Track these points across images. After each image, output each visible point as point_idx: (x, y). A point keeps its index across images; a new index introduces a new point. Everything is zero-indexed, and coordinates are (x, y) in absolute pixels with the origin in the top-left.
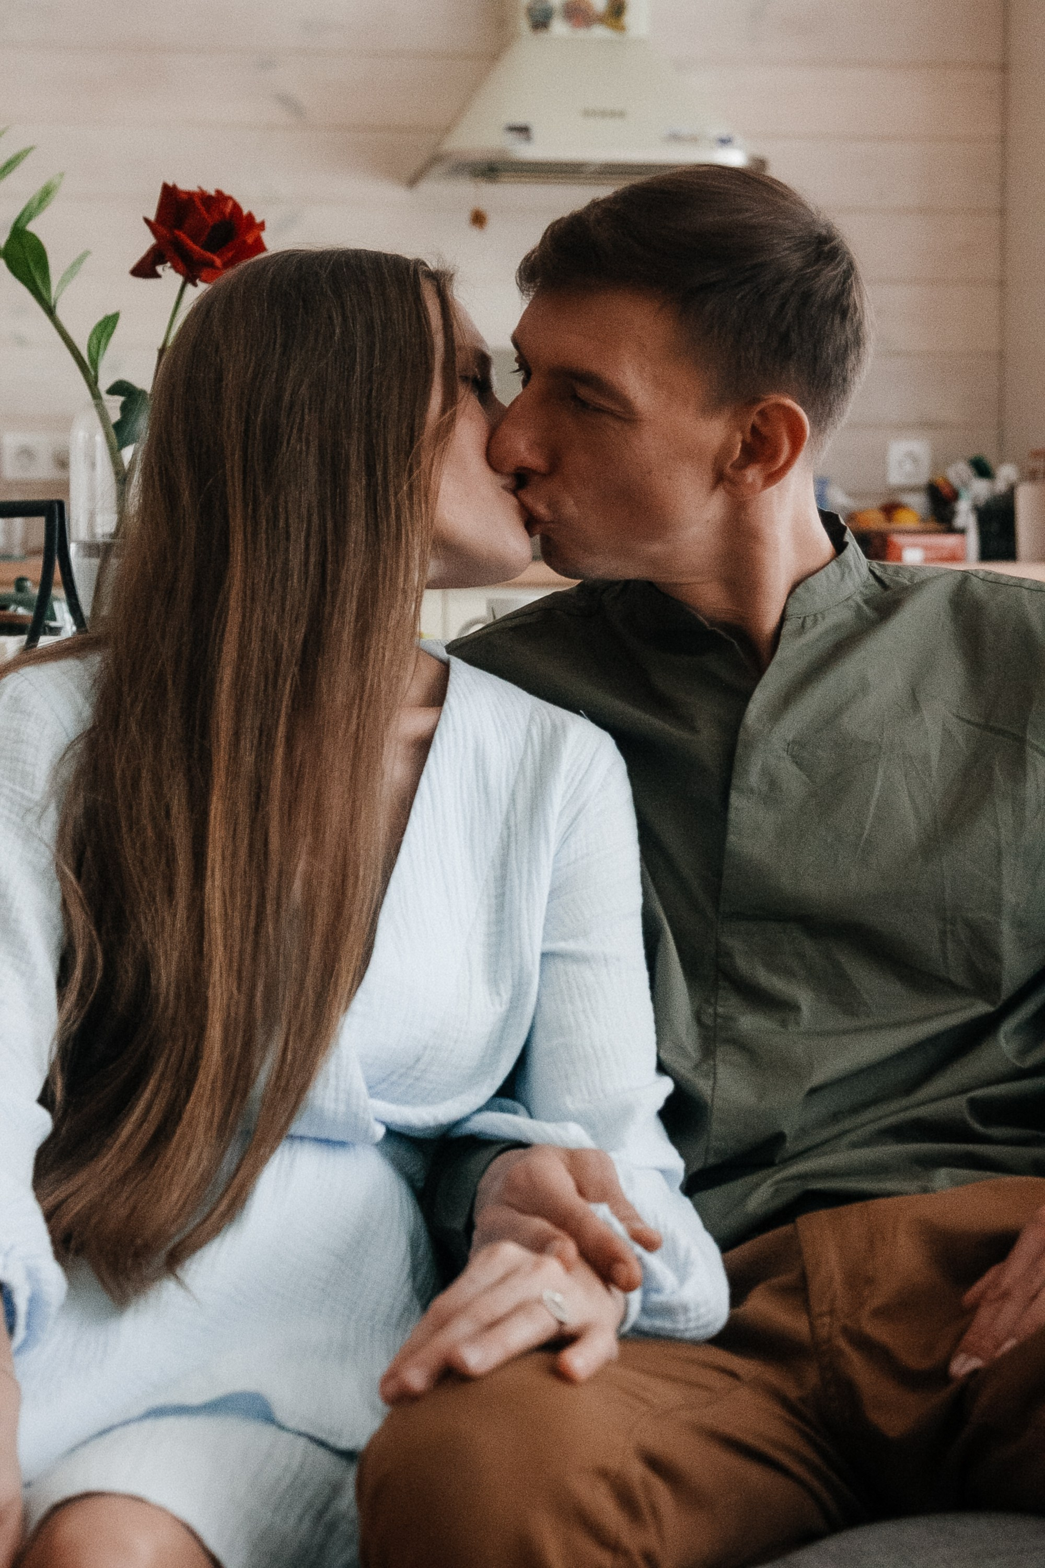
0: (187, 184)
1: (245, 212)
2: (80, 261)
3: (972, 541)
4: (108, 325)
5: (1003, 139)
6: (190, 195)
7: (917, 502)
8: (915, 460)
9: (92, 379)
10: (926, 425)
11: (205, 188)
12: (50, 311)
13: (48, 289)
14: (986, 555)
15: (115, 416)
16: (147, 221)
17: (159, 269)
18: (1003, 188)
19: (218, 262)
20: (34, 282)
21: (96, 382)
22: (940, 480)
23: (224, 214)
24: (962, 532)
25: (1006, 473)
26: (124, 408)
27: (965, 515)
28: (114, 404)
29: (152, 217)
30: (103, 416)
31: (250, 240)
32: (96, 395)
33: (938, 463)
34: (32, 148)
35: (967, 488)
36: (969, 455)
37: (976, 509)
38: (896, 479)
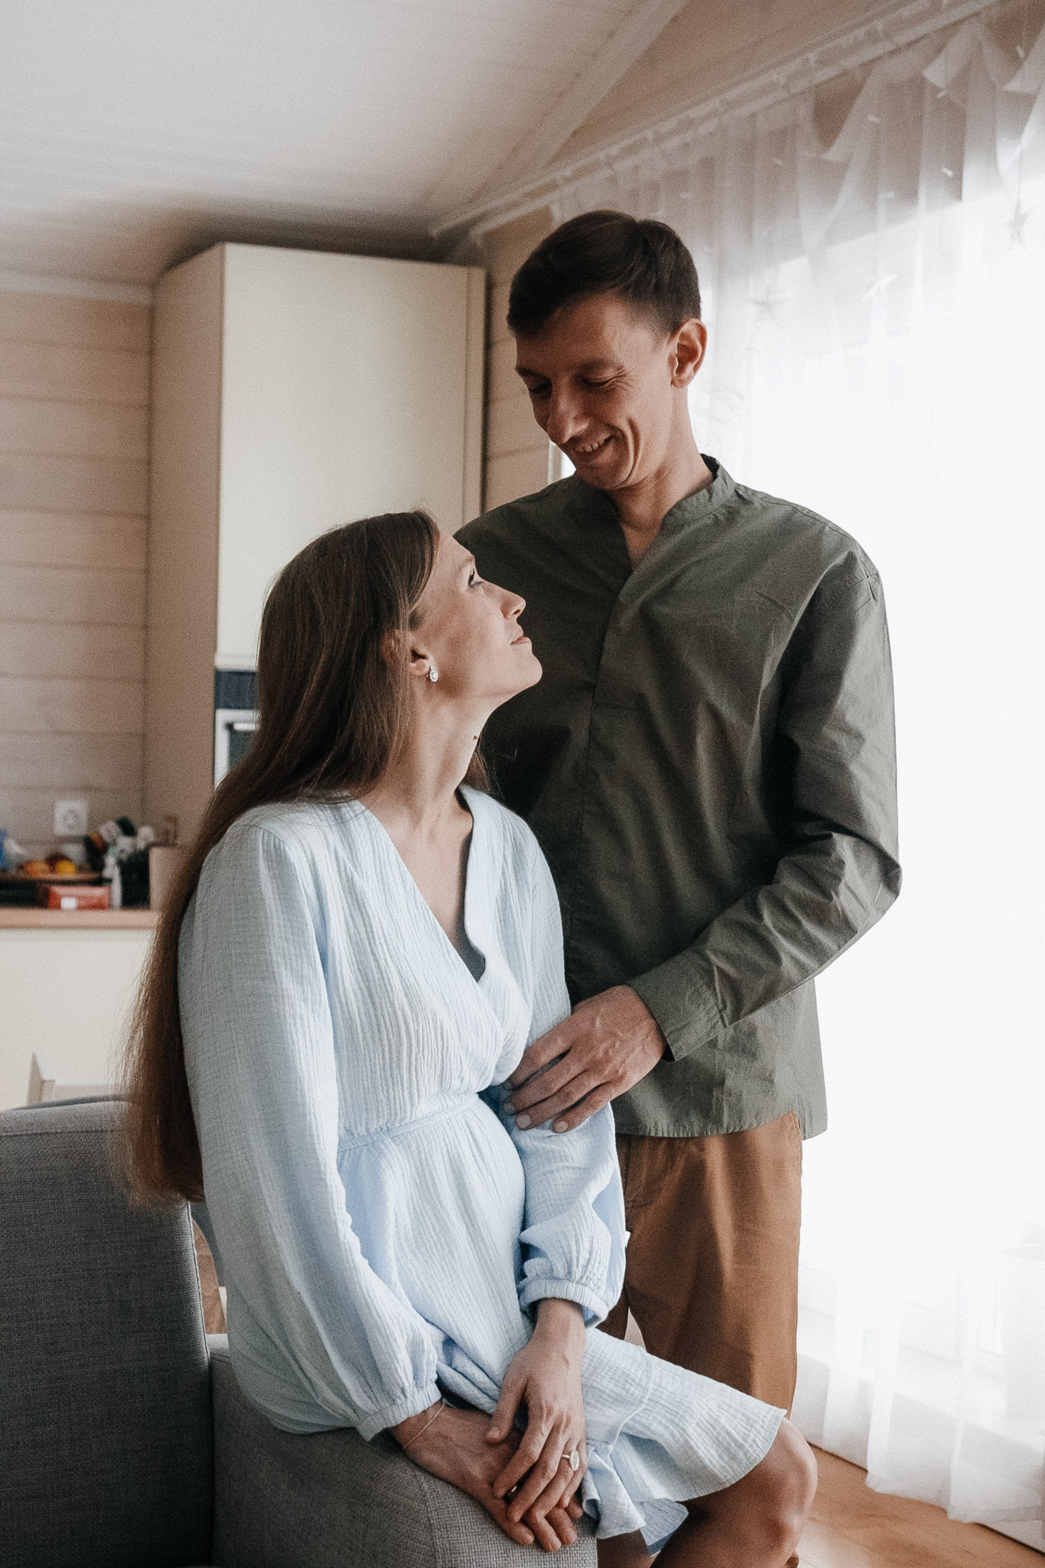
3: (117, 888)
5: (147, 571)
7: (75, 851)
8: (76, 816)
10: (86, 789)
14: (127, 903)
18: (147, 609)
22: (94, 837)
24: (110, 881)
25: (146, 833)
27: (112, 870)
33: (94, 820)
35: (114, 843)
36: (119, 816)
37: (120, 863)
38: (61, 829)
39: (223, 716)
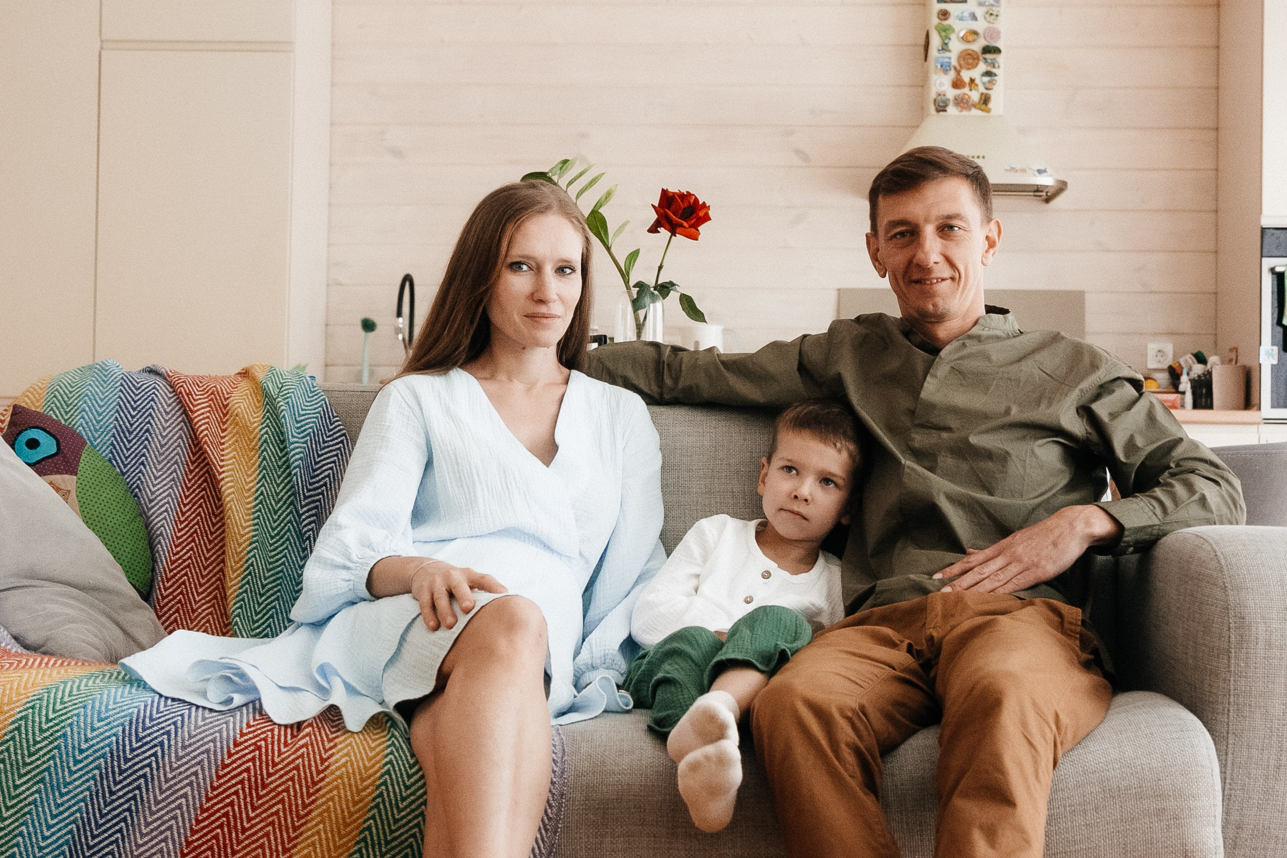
0: (673, 189)
1: (701, 203)
2: (624, 225)
3: (1189, 398)
4: (634, 255)
5: (1216, 170)
6: (674, 193)
7: (1163, 378)
8: (1163, 354)
9: (627, 280)
10: (1171, 334)
11: (682, 191)
12: (608, 249)
13: (607, 239)
14: (1196, 406)
15: (635, 296)
16: (653, 206)
17: (659, 229)
18: (1216, 198)
19: (685, 224)
20: (600, 234)
21: (628, 282)
22: (1175, 366)
23: (689, 202)
24: (1183, 393)
25: (1213, 359)
26: (638, 293)
27: (1185, 384)
28: (635, 291)
29: (657, 205)
30: (630, 295)
31: (701, 214)
32: (628, 287)
33: (1176, 356)
34: (604, 174)
35: (1190, 369)
36: (1195, 352)
37: (1193, 381)
38: (1152, 365)
39: (1268, 263)
